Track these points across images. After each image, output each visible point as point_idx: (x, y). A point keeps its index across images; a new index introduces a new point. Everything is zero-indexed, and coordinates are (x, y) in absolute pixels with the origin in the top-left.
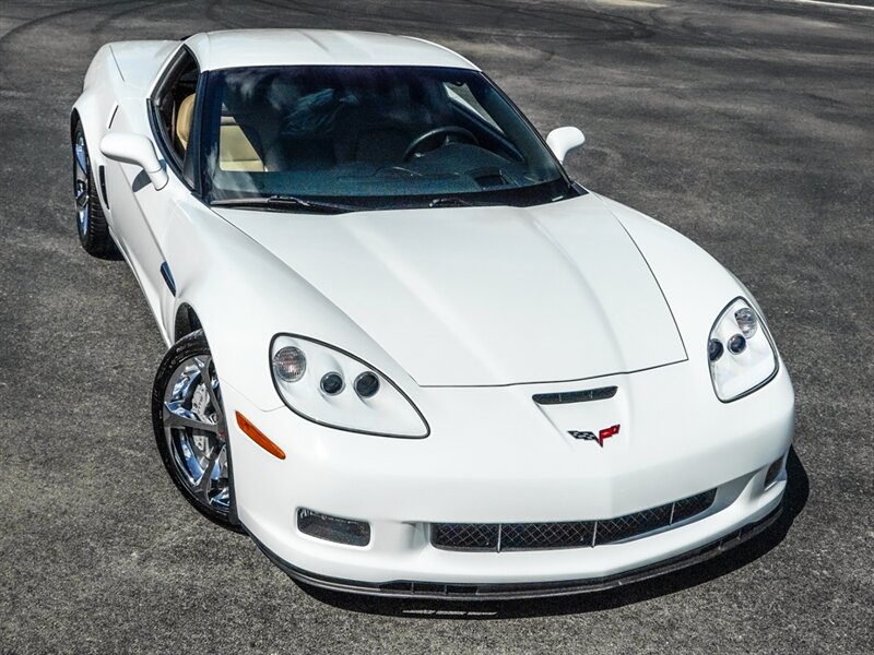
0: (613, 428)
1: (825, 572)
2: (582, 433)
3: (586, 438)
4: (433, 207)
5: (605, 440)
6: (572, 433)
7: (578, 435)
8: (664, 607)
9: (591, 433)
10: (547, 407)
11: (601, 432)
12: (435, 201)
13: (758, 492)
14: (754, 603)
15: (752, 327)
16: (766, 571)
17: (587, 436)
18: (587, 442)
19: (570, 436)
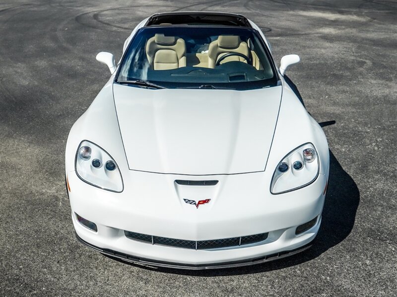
0: (206, 200)
1: (328, 278)
2: (189, 201)
3: (191, 203)
4: (201, 89)
5: (200, 205)
6: (185, 200)
7: (187, 201)
8: (235, 281)
9: (194, 201)
10: (180, 186)
11: (199, 201)
12: (202, 86)
13: (290, 237)
14: (280, 287)
15: (313, 158)
16: (298, 272)
17: (191, 202)
18: (191, 205)
19: (183, 200)
